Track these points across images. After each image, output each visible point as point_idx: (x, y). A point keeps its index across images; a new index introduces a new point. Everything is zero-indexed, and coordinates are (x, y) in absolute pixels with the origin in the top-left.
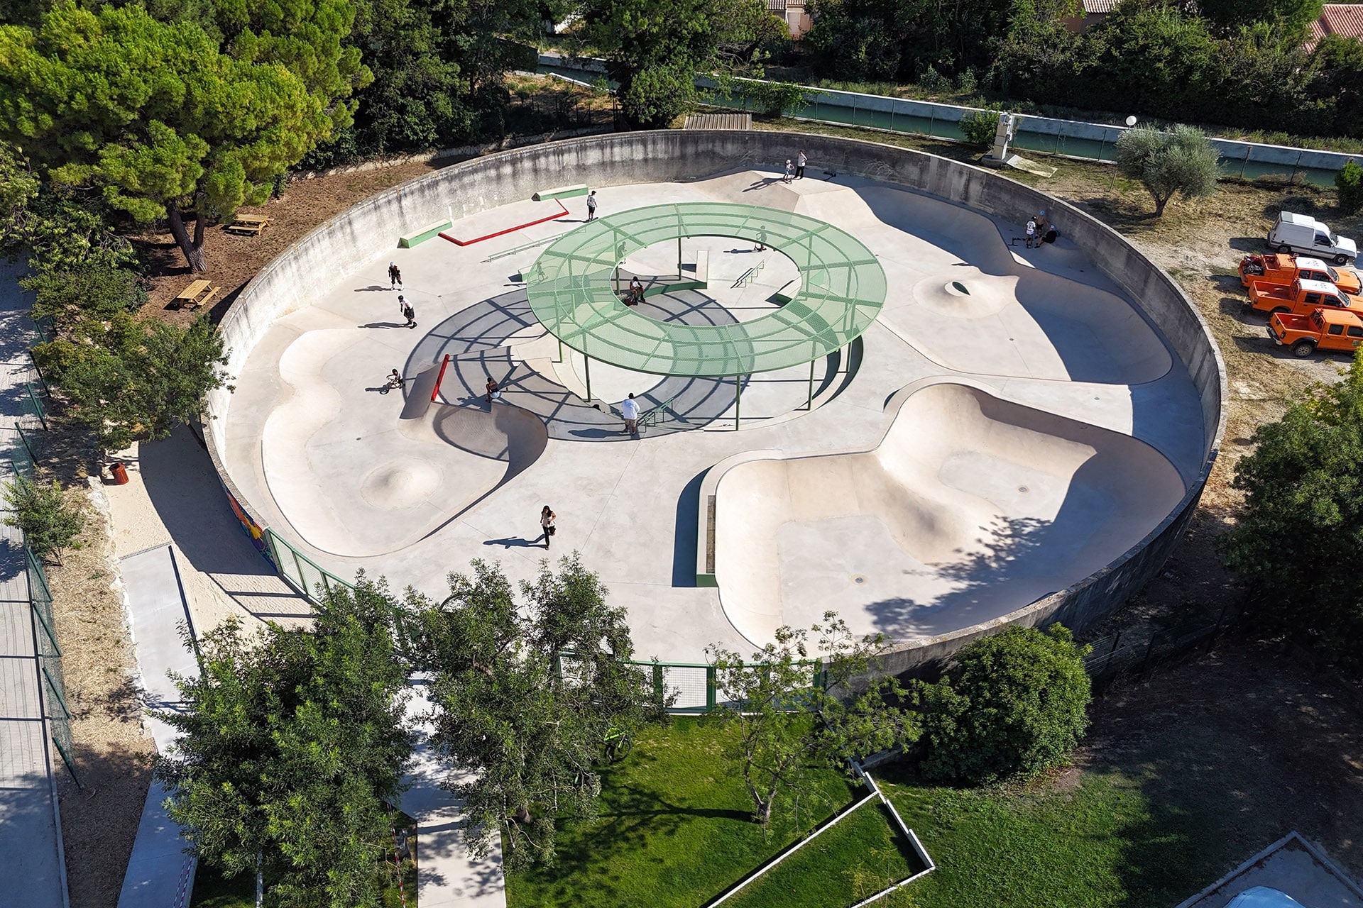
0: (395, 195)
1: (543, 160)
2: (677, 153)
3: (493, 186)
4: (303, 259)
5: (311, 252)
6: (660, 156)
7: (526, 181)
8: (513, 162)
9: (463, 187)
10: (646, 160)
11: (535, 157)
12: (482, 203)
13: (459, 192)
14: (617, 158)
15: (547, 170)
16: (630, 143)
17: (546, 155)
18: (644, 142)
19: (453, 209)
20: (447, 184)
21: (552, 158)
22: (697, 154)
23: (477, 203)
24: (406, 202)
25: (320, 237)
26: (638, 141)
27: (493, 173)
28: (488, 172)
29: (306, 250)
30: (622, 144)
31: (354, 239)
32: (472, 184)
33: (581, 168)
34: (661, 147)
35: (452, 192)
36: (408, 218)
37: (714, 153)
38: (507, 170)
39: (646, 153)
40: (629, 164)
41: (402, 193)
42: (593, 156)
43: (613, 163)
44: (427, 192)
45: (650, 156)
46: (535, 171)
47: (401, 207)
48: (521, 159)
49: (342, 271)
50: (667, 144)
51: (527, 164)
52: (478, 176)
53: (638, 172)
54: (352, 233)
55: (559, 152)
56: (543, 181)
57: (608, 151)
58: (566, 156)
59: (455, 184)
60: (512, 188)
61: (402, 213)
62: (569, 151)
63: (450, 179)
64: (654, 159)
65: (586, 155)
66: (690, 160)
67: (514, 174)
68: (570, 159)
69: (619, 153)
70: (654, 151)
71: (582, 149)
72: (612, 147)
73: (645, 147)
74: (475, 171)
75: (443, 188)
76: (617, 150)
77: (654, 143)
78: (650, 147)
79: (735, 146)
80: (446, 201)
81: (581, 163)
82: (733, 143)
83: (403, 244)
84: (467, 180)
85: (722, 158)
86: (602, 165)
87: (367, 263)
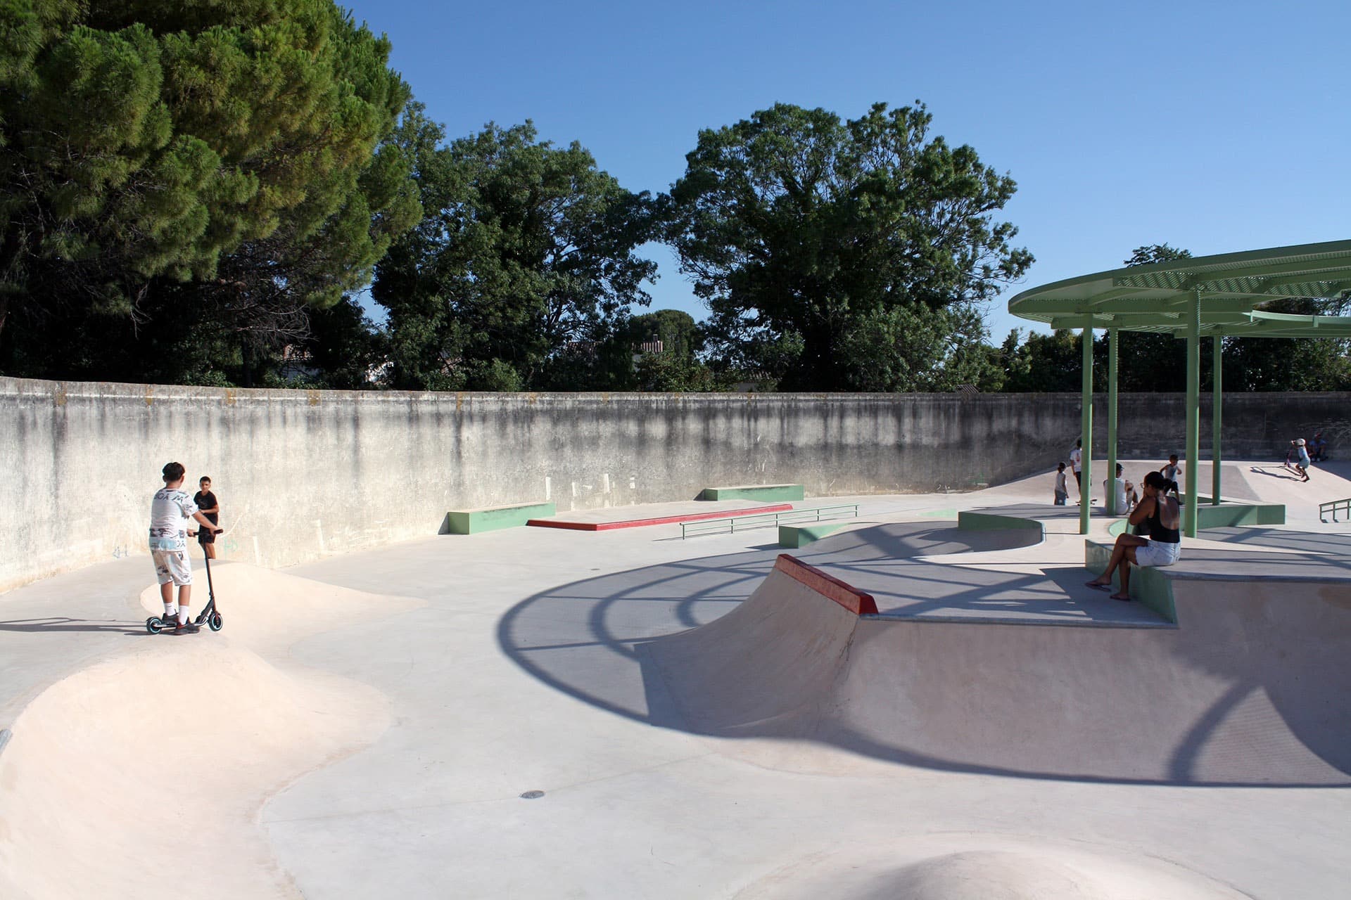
0: (452, 407)
1: (721, 423)
2: (955, 436)
3: (630, 458)
4: (240, 439)
5: (262, 434)
6: (926, 440)
7: (688, 458)
8: (671, 415)
9: (577, 442)
10: (899, 447)
11: (708, 414)
12: (607, 489)
13: (568, 451)
14: (850, 439)
15: (727, 444)
16: (874, 411)
17: (729, 414)
18: (897, 412)
19: (553, 483)
20: (549, 426)
21: (737, 423)
22: (991, 439)
23: (598, 487)
24: (471, 433)
25: (290, 411)
26: (887, 408)
27: (632, 428)
28: (624, 424)
29: (253, 421)
30: (859, 412)
31: (357, 465)
32: (594, 441)
33: (787, 451)
34: (926, 422)
35: (556, 446)
36: (470, 470)
37: (1020, 436)
38: (658, 429)
39: (900, 433)
40: (868, 451)
41: (465, 408)
42: (809, 431)
43: (842, 448)
44: (510, 428)
45: (908, 439)
46: (707, 442)
47: (458, 441)
48: (684, 413)
49: (320, 533)
50: (937, 417)
51: (694, 426)
52: (607, 428)
53: (885, 470)
54: (356, 449)
55: (752, 414)
56: (719, 468)
57: (834, 422)
58: (762, 424)
59: (563, 431)
60: (662, 469)
61: (458, 455)
62: (768, 413)
63: (557, 417)
64: (915, 446)
65: (797, 426)
66: (977, 449)
67: (670, 441)
68: (768, 429)
69: (855, 429)
70: (915, 430)
71: (790, 413)
72: (842, 417)
73: (899, 418)
74: (601, 415)
75: (541, 430)
76: (850, 422)
77: (915, 414)
78: (908, 422)
79: (1059, 422)
80: (543, 462)
81: (787, 440)
82: (1054, 415)
83: (453, 525)
84: (586, 428)
85: (1036, 445)
86: (825, 449)
87: (374, 541)
